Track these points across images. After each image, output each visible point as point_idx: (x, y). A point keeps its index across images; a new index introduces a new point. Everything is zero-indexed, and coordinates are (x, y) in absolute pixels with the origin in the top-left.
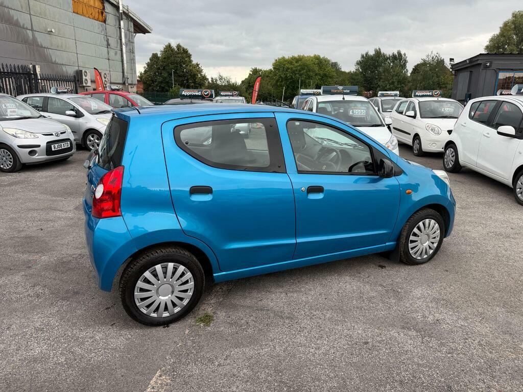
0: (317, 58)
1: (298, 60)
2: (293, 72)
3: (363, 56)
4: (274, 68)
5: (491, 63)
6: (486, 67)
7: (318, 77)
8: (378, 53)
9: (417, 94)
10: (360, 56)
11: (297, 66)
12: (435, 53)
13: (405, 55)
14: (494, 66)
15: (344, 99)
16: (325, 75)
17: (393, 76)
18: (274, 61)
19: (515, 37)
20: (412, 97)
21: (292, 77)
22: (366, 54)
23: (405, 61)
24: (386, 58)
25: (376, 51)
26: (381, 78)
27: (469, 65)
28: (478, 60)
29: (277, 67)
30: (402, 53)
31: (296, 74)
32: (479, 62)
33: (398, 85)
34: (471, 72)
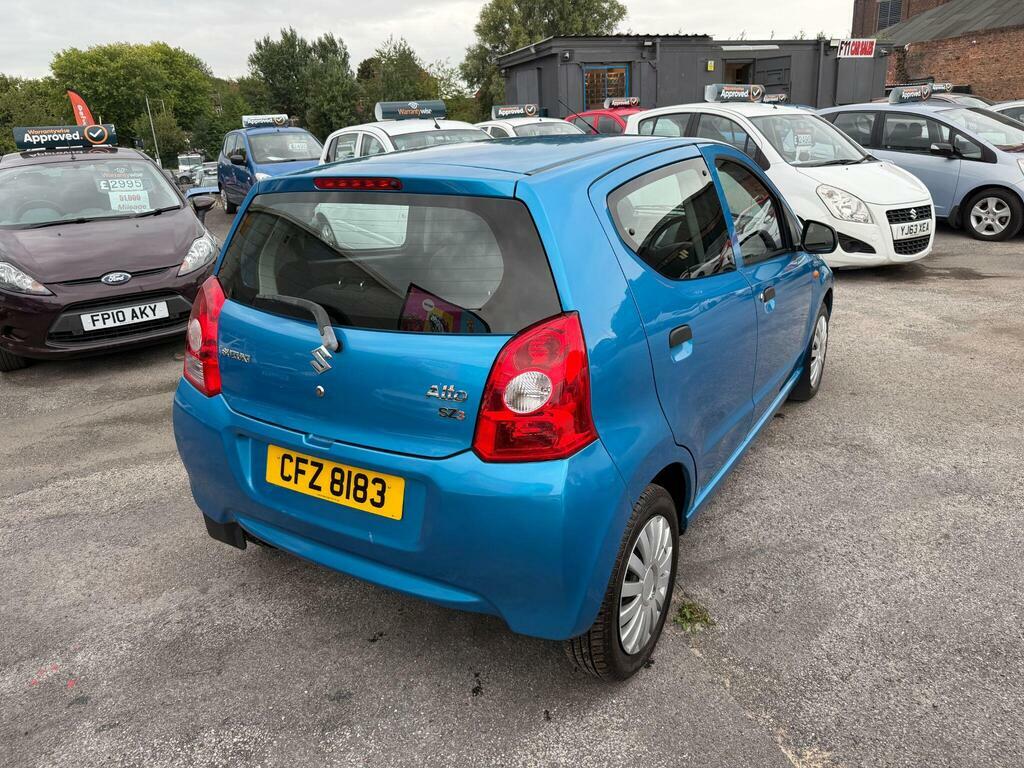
0: (163, 49)
1: (112, 54)
2: (110, 82)
3: (259, 46)
4: (58, 75)
5: (572, 53)
6: (565, 60)
7: (172, 92)
8: (290, 39)
9: (500, 112)
10: (254, 46)
11: (116, 69)
12: (397, 40)
13: (341, 42)
14: (577, 59)
15: (437, 126)
16: (188, 87)
17: (330, 86)
18: (53, 59)
19: (516, 10)
20: (491, 119)
21: (111, 94)
22: (266, 42)
23: (346, 54)
24: (307, 51)
25: (285, 35)
26: (307, 90)
27: (534, 57)
28: (551, 48)
29: (66, 73)
30: (336, 39)
31: (118, 87)
32: (553, 51)
33: (344, 102)
34: (539, 69)
